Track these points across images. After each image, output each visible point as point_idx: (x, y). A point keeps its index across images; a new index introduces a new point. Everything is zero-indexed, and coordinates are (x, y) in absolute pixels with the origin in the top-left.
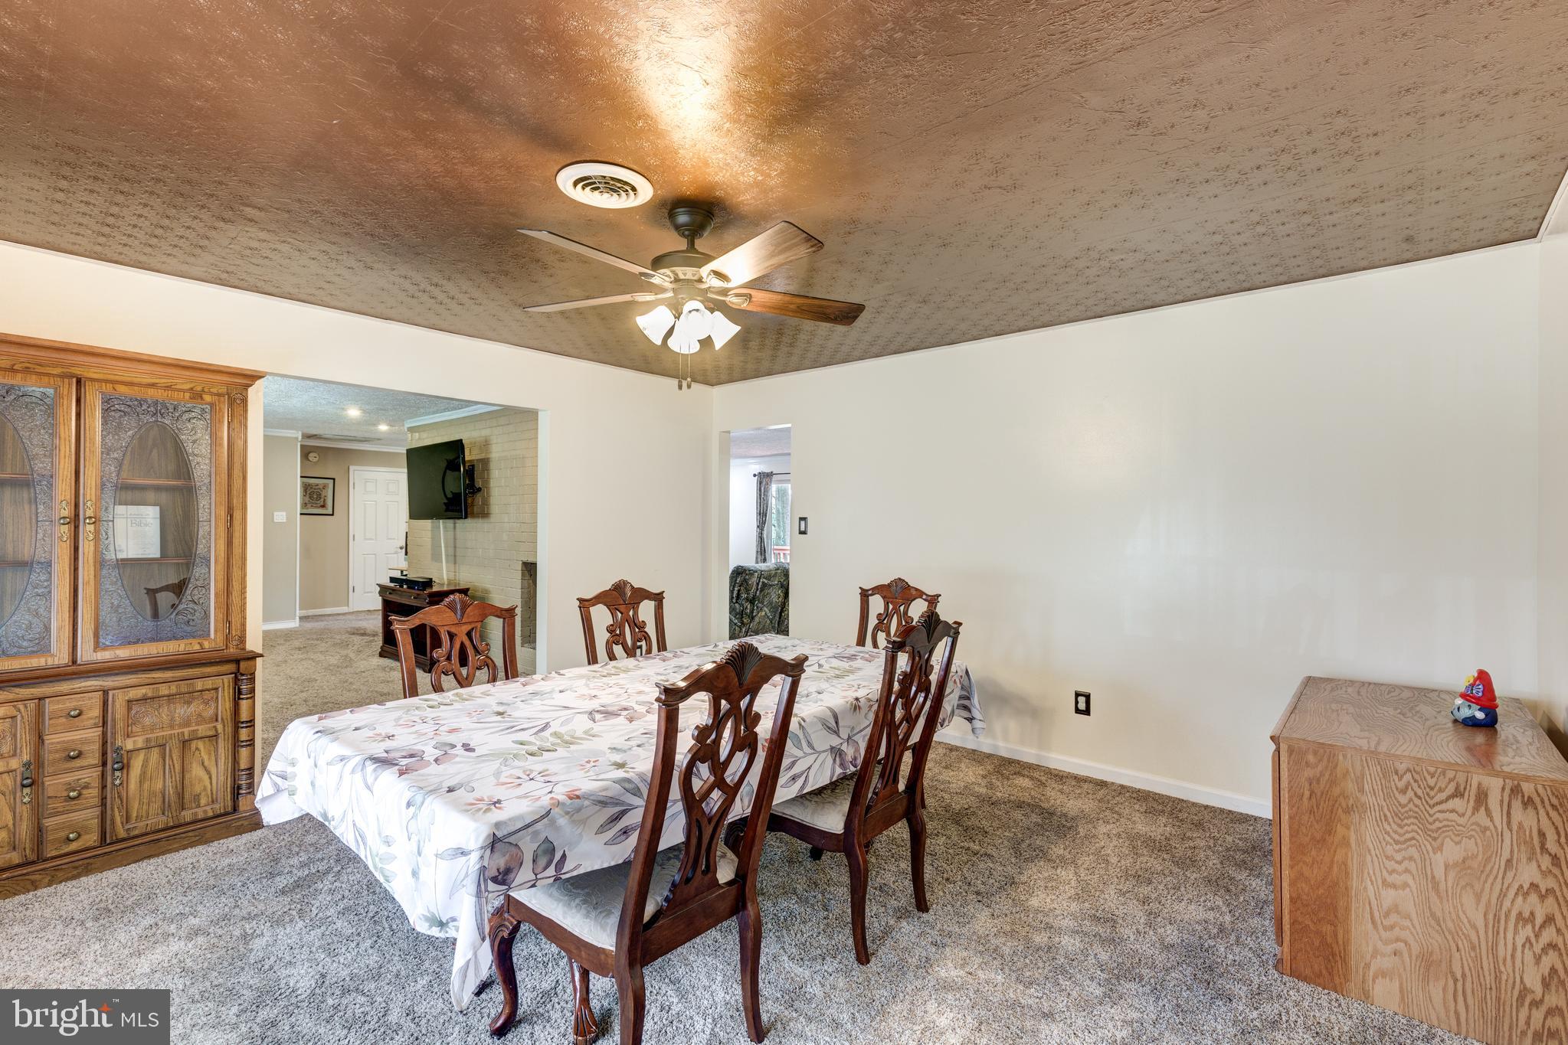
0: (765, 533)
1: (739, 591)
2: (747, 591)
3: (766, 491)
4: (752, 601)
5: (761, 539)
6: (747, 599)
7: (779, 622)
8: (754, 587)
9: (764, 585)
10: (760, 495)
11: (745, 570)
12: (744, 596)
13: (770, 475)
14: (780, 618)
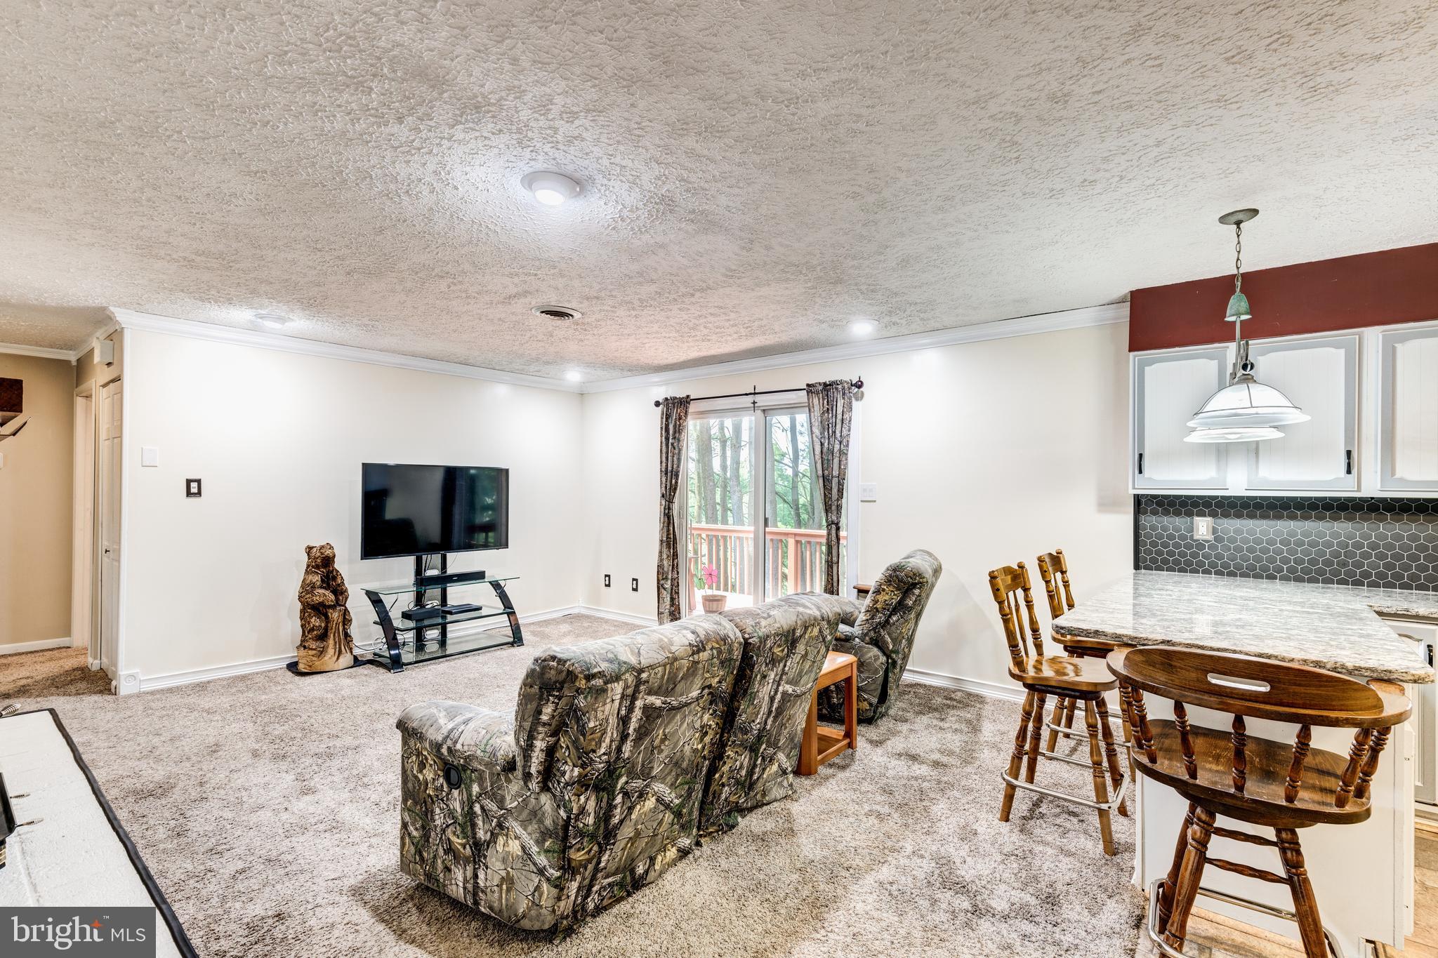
0: (675, 507)
1: (550, 752)
2: (584, 756)
3: (679, 430)
4: (603, 785)
5: (668, 516)
6: (583, 784)
7: (703, 803)
8: (612, 732)
9: (649, 711)
10: (667, 439)
11: (571, 676)
12: (571, 772)
13: (684, 402)
14: (706, 791)
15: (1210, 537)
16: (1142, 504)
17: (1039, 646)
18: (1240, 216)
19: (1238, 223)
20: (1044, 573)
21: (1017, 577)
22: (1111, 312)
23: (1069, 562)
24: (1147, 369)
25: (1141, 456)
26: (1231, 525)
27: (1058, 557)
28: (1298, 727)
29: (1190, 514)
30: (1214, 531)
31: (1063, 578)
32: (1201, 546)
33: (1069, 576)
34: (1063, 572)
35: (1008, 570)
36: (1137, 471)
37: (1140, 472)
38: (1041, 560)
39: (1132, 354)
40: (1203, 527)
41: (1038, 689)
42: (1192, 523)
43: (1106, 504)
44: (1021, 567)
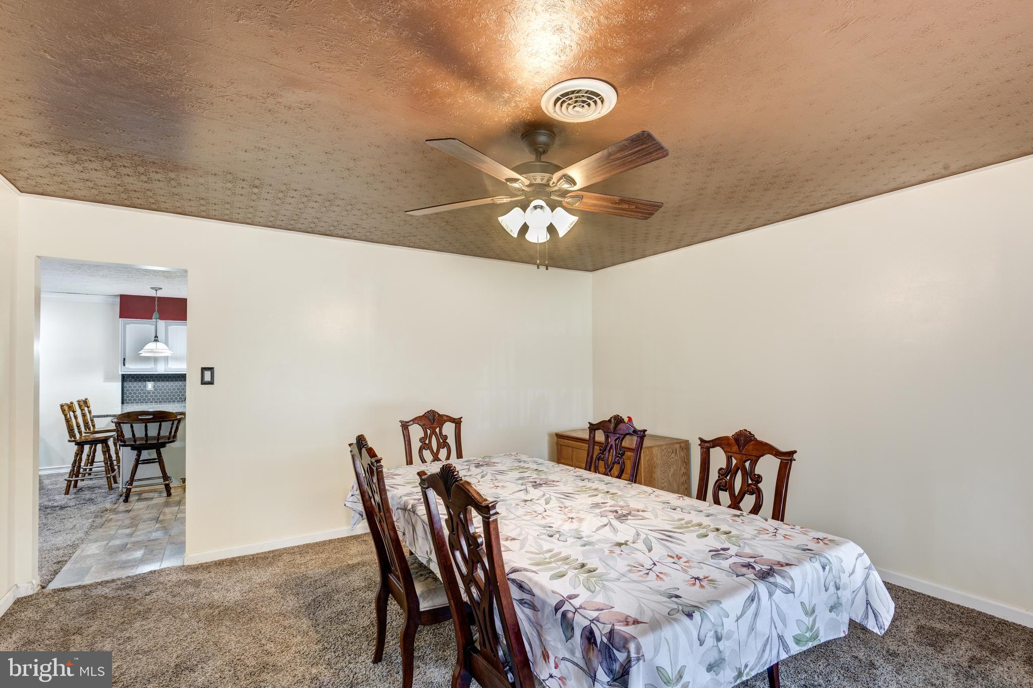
15: (153, 389)
16: (125, 378)
17: (80, 432)
18: (157, 289)
19: (156, 290)
20: (80, 406)
21: (70, 407)
22: (111, 299)
23: (91, 403)
24: (127, 326)
25: (124, 359)
26: (161, 384)
27: (86, 401)
28: (159, 423)
29: (145, 381)
30: (154, 387)
31: (88, 409)
32: (149, 393)
33: (91, 408)
34: (88, 407)
35: (67, 405)
36: (122, 365)
37: (124, 365)
38: (79, 402)
39: (120, 319)
40: (150, 385)
41: (81, 445)
42: (146, 384)
43: (108, 378)
44: (72, 403)
